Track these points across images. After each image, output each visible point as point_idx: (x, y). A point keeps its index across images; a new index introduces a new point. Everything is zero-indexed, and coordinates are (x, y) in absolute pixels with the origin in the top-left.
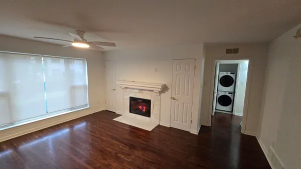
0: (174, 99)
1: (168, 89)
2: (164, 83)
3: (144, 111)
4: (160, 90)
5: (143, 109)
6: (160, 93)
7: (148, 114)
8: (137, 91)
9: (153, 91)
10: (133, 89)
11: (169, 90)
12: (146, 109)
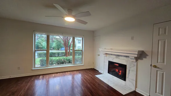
0: (155, 67)
1: (147, 55)
2: (141, 49)
3: (120, 74)
4: (136, 56)
5: (120, 72)
6: (137, 59)
7: (123, 77)
8: (115, 56)
9: (128, 57)
10: (112, 55)
11: (147, 57)
12: (122, 73)
